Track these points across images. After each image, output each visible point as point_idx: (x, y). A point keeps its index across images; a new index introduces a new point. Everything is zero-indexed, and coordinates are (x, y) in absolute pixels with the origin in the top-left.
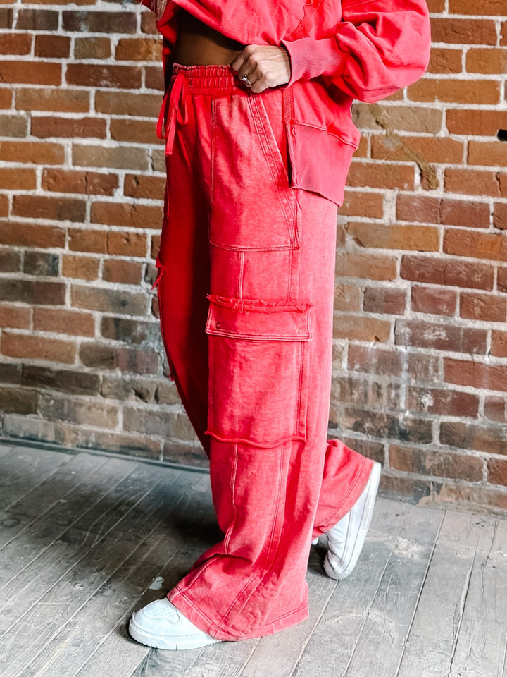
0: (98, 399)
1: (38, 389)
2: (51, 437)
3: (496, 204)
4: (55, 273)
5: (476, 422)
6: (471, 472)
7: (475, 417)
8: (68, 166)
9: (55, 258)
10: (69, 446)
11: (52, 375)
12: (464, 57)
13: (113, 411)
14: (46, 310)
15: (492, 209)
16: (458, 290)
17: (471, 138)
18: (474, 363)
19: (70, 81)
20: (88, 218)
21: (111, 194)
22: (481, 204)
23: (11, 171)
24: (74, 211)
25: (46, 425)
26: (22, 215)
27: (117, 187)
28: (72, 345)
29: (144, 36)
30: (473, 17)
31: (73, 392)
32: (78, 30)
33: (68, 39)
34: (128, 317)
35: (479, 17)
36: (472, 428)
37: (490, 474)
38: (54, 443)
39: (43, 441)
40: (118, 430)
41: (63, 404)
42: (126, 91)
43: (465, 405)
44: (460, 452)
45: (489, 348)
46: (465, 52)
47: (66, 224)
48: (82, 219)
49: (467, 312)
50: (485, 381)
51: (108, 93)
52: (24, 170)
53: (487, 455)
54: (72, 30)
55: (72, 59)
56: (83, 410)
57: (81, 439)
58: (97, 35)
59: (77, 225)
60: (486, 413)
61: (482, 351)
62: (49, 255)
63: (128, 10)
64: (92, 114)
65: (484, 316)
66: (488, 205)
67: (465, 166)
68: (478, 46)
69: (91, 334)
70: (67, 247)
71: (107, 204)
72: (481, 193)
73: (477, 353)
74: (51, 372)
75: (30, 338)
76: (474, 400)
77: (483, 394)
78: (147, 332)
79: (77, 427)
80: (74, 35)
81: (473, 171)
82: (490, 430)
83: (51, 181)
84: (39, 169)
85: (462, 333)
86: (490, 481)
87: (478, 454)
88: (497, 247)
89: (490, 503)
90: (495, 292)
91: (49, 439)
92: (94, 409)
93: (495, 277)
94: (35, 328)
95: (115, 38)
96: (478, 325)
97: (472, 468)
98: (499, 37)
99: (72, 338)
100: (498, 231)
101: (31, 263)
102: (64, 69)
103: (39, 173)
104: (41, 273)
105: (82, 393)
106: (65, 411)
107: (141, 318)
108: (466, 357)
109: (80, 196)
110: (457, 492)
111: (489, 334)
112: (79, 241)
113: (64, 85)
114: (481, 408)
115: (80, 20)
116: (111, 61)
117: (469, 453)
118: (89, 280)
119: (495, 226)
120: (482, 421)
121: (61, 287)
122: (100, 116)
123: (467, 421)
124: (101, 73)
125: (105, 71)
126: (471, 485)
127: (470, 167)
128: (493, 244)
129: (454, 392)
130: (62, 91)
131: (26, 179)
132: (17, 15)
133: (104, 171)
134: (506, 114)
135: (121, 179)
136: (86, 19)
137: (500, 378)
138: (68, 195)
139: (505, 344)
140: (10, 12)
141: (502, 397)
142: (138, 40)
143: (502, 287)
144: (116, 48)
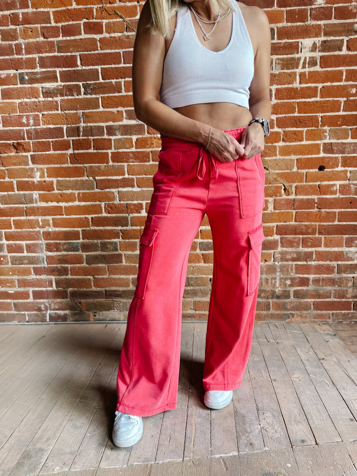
1: (114, 299)
3: (318, 199)
4: (116, 250)
5: (309, 288)
6: (306, 307)
7: (308, 286)
8: (117, 202)
9: (116, 243)
12: (304, 134)
14: (114, 266)
15: (316, 201)
16: (301, 236)
17: (307, 170)
18: (308, 265)
19: (113, 161)
20: (130, 224)
21: (140, 213)
22: (312, 199)
23: (88, 206)
24: (123, 222)
25: (119, 314)
26: (96, 226)
27: (142, 209)
28: (128, 279)
29: (149, 135)
30: (309, 115)
32: (115, 135)
33: (110, 140)
35: (311, 115)
36: (307, 290)
37: (314, 307)
39: (118, 320)
41: (126, 304)
42: (142, 163)
43: (304, 282)
44: (302, 300)
45: (314, 258)
46: (305, 131)
47: (119, 228)
48: (127, 225)
49: (305, 245)
50: (312, 271)
51: (134, 165)
52: (95, 205)
53: (313, 300)
54: (112, 135)
55: (113, 150)
58: (125, 137)
59: (125, 228)
60: (313, 284)
61: (311, 260)
62: (113, 242)
64: (127, 176)
65: (312, 246)
66: (315, 199)
67: (305, 183)
68: (310, 128)
70: (121, 238)
71: (138, 217)
72: (312, 194)
73: (309, 261)
74: (119, 292)
75: (108, 279)
76: (308, 279)
77: (312, 277)
80: (113, 138)
81: (308, 185)
82: (314, 290)
83: (109, 209)
84: (103, 204)
85: (303, 254)
86: (314, 310)
87: (309, 300)
88: (318, 217)
89: (314, 318)
90: (317, 235)
91: (122, 319)
93: (317, 229)
94: (109, 274)
95: (134, 138)
96: (310, 250)
97: (307, 306)
98: (320, 123)
99: (128, 276)
100: (318, 210)
101: (104, 246)
102: (110, 155)
103: (103, 206)
104: (110, 251)
108: (305, 263)
109: (124, 215)
110: (301, 316)
111: (314, 252)
112: (126, 235)
113: (111, 163)
114: (311, 282)
115: (116, 129)
116: (134, 149)
117: (306, 300)
118: (133, 251)
119: (317, 208)
120: (311, 287)
121: (120, 255)
122: (131, 176)
123: (305, 288)
124: (129, 155)
125: (131, 155)
126: (306, 312)
127: (307, 184)
128: (316, 216)
129: (300, 277)
130: (110, 166)
131: (97, 209)
132: (82, 129)
133: (135, 202)
134: (323, 158)
135: (144, 205)
136: (119, 129)
137: (319, 269)
138: (118, 215)
139: (321, 256)
140: (78, 128)
141: (319, 277)
142: (146, 138)
143: (320, 233)
144: (136, 143)
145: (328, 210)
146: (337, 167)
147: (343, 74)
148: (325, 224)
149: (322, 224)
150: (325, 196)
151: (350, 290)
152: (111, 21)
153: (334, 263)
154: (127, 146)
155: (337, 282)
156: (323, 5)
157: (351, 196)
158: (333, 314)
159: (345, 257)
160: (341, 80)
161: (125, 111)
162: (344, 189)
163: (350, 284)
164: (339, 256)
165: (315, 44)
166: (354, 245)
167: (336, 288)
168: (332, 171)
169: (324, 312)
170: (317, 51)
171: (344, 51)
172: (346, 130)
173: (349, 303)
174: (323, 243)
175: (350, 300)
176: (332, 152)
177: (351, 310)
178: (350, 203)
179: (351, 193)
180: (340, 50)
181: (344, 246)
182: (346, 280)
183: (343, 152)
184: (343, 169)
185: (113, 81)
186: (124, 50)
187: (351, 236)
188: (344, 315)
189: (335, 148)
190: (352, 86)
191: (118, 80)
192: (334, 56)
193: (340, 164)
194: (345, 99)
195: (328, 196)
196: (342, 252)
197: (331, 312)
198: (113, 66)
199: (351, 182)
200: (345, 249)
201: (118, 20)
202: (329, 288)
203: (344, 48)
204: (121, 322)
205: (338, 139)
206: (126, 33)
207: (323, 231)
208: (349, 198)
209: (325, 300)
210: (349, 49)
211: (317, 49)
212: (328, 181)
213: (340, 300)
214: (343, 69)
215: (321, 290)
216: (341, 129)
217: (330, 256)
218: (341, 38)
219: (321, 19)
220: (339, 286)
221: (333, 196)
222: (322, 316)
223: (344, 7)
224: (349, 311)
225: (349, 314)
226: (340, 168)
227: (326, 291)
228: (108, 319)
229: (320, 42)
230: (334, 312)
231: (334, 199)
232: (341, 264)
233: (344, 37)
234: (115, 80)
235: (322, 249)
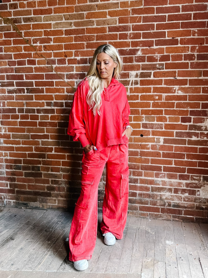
0: (52, 198)
1: (37, 196)
2: (41, 207)
3: (140, 151)
4: (39, 170)
5: (136, 198)
7: (136, 197)
8: (41, 146)
9: (39, 167)
10: (45, 208)
11: (40, 193)
12: (133, 118)
13: (55, 200)
14: (38, 179)
15: (139, 152)
16: (132, 170)
17: (134, 136)
18: (135, 185)
19: (39, 126)
20: (46, 158)
21: (52, 152)
22: (137, 151)
23: (27, 147)
24: (43, 156)
25: (39, 204)
26: (30, 158)
27: (53, 150)
28: (45, 186)
29: (57, 114)
30: (134, 109)
31: (46, 197)
32: (41, 113)
33: (38, 116)
34: (57, 179)
35: (136, 109)
36: (136, 199)
38: (42, 208)
40: (56, 204)
41: (43, 199)
42: (53, 128)
43: (134, 195)
44: (133, 205)
45: (139, 182)
46: (133, 117)
47: (41, 159)
48: (45, 158)
49: (134, 175)
50: (138, 189)
51: (49, 128)
52: (30, 147)
53: (139, 205)
54: (39, 113)
55: (39, 120)
56: (48, 200)
57: (48, 207)
58: (45, 114)
59: (44, 159)
60: (139, 196)
61: (137, 183)
62: (37, 166)
63: (52, 108)
64: (45, 133)
65: (138, 176)
66: (138, 151)
67: (133, 143)
68: (136, 115)
69: (49, 184)
70: (42, 164)
71: (51, 154)
72: (137, 149)
73: (136, 183)
75: (34, 185)
76: (136, 193)
77: (138, 192)
78: (62, 183)
79: (47, 204)
80: (39, 115)
81: (135, 144)
82: (139, 200)
83: (37, 149)
84: (33, 147)
85: (133, 179)
86: (140, 210)
87: (137, 205)
88: (140, 160)
89: (140, 215)
90: (140, 170)
92: (51, 200)
93: (140, 167)
94: (35, 183)
95: (50, 115)
96: (136, 177)
97: (135, 208)
98: (140, 113)
99: (45, 185)
100: (141, 157)
101: (33, 168)
102: (38, 123)
103: (34, 148)
104: (36, 171)
105: (48, 197)
106: (44, 201)
107: (60, 180)
108: (134, 184)
109: (44, 153)
110: (133, 213)
111: (139, 179)
112: (45, 163)
113: (38, 127)
114: (137, 195)
115: (41, 111)
116: (49, 121)
117: (135, 205)
118: (47, 172)
120: (137, 198)
121: (41, 173)
122: (47, 134)
123: (134, 198)
125: (48, 123)
126: (135, 211)
127: (134, 143)
128: (139, 160)
129: (131, 192)
131: (30, 149)
132: (25, 110)
133: (49, 147)
134: (142, 131)
135: (54, 148)
136: (42, 111)
137: (141, 188)
138: (41, 153)
139: (142, 181)
140: (23, 109)
141: (142, 193)
142: (55, 115)
143: (142, 169)
144: (50, 117)
145: (145, 157)
146: (150, 136)
147: (151, 89)
148: (144, 164)
149: (142, 164)
150: (143, 150)
151: (158, 201)
152: (40, 59)
153: (150, 186)
154: (46, 118)
155: (151, 196)
156: (141, 55)
157: (157, 151)
158: (150, 214)
159: (155, 183)
160: (151, 92)
161: (46, 102)
162: (153, 147)
163: (159, 198)
164: (152, 182)
165: (137, 74)
166: (159, 177)
167: (151, 199)
168: (147, 138)
169: (145, 212)
170: (138, 78)
171: (152, 78)
172: (154, 117)
173: (159, 209)
174: (143, 174)
175: (159, 207)
176: (146, 127)
177: (160, 213)
178: (157, 154)
179: (157, 149)
180: (150, 77)
181: (154, 177)
182: (156, 195)
183: (152, 128)
184: (153, 137)
185: (40, 87)
186: (45, 73)
187: (158, 172)
188: (156, 215)
189: (148, 126)
190: (156, 95)
191: (42, 87)
192: (147, 80)
193: (151, 134)
194: (153, 102)
195: (145, 150)
196: (154, 180)
197: (149, 213)
198: (40, 80)
199: (157, 144)
200: (155, 179)
201: (43, 59)
202: (147, 199)
203: (152, 76)
204: (40, 209)
205: (150, 121)
206: (46, 65)
207: (143, 168)
208: (156, 152)
209: (145, 205)
210: (154, 76)
211: (138, 76)
212: (145, 142)
213: (153, 206)
214: (152, 86)
215: (143, 200)
216: (151, 117)
217: (147, 182)
218: (150, 71)
219: (140, 62)
220: (153, 198)
221: (148, 150)
222: (144, 214)
223: (152, 56)
224: (159, 213)
225: (158, 215)
226: (151, 136)
227: (145, 201)
228: (34, 207)
229: (140, 73)
230: (151, 213)
231: (148, 152)
232: (153, 187)
233: (152, 71)
234: (41, 87)
235: (143, 177)
